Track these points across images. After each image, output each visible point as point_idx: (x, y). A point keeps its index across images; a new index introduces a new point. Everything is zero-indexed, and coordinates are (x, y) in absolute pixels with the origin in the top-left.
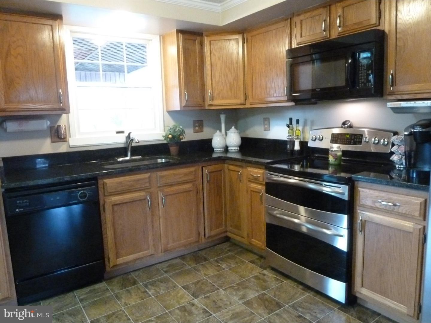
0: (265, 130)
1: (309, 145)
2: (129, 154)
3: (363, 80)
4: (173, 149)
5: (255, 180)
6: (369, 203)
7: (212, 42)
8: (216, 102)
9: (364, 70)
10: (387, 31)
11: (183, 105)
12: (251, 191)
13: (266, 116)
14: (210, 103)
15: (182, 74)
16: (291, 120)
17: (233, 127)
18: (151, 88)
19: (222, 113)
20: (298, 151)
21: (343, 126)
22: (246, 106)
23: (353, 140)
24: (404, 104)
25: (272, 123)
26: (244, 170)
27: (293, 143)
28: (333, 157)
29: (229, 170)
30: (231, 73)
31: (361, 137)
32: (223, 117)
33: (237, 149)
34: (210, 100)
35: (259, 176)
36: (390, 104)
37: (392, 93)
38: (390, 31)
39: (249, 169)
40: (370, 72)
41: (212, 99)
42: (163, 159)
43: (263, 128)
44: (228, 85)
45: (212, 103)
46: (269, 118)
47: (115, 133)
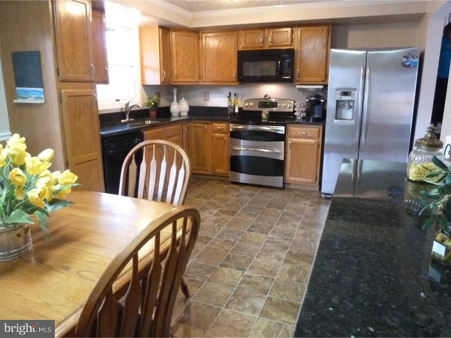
0: (205, 100)
1: (243, 109)
2: (128, 117)
3: (286, 74)
4: (153, 114)
5: (220, 131)
6: (294, 134)
7: (177, 36)
8: (179, 80)
9: (286, 68)
10: (296, 49)
11: (162, 81)
12: (216, 138)
13: (206, 90)
14: (175, 80)
15: (162, 58)
16: (230, 93)
17: (183, 98)
18: (132, 67)
19: (174, 88)
20: (237, 113)
21: (265, 98)
22: (199, 84)
23: (272, 105)
24: (304, 87)
25: (210, 95)
26: (210, 126)
27: (234, 108)
28: (265, 114)
29: (195, 127)
30: (190, 60)
31: (276, 104)
32: (175, 91)
33: (186, 114)
34: (176, 78)
35: (223, 128)
36: (297, 87)
37: (298, 81)
38: (297, 50)
39: (215, 124)
40: (290, 70)
41: (177, 78)
42: (150, 121)
43: (203, 99)
44: (188, 68)
45: (177, 80)
46: (208, 92)
47: (115, 101)
